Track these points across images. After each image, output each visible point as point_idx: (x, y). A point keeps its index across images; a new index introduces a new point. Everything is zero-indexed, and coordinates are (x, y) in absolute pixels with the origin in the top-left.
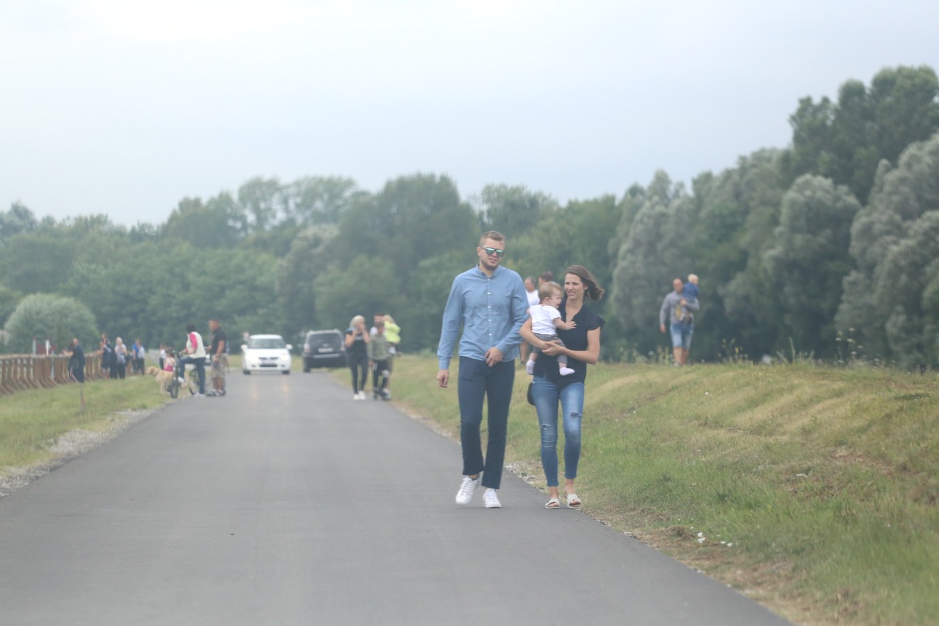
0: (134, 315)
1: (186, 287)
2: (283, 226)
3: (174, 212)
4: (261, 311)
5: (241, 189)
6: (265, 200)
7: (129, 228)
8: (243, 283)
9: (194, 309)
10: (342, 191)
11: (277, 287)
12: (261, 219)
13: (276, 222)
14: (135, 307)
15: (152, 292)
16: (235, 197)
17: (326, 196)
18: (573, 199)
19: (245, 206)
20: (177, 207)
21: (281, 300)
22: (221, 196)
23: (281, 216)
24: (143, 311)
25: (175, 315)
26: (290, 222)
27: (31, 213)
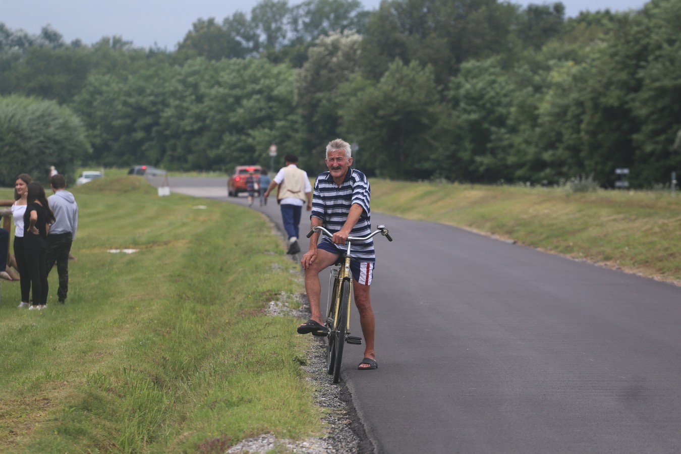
0: (147, 128)
1: (200, 99)
2: (293, 43)
3: (190, 32)
4: (279, 124)
5: (254, 11)
6: (276, 21)
7: (147, 50)
8: (260, 92)
9: (208, 121)
10: (347, 11)
11: (296, 98)
12: (271, 39)
13: (286, 42)
14: (148, 120)
15: (165, 104)
16: (249, 17)
17: (332, 16)
18: (584, 10)
19: (257, 26)
20: (191, 28)
21: (300, 111)
22: (235, 15)
23: (290, 35)
24: (156, 123)
25: (188, 128)
26: (299, 40)
27: (61, 37)
